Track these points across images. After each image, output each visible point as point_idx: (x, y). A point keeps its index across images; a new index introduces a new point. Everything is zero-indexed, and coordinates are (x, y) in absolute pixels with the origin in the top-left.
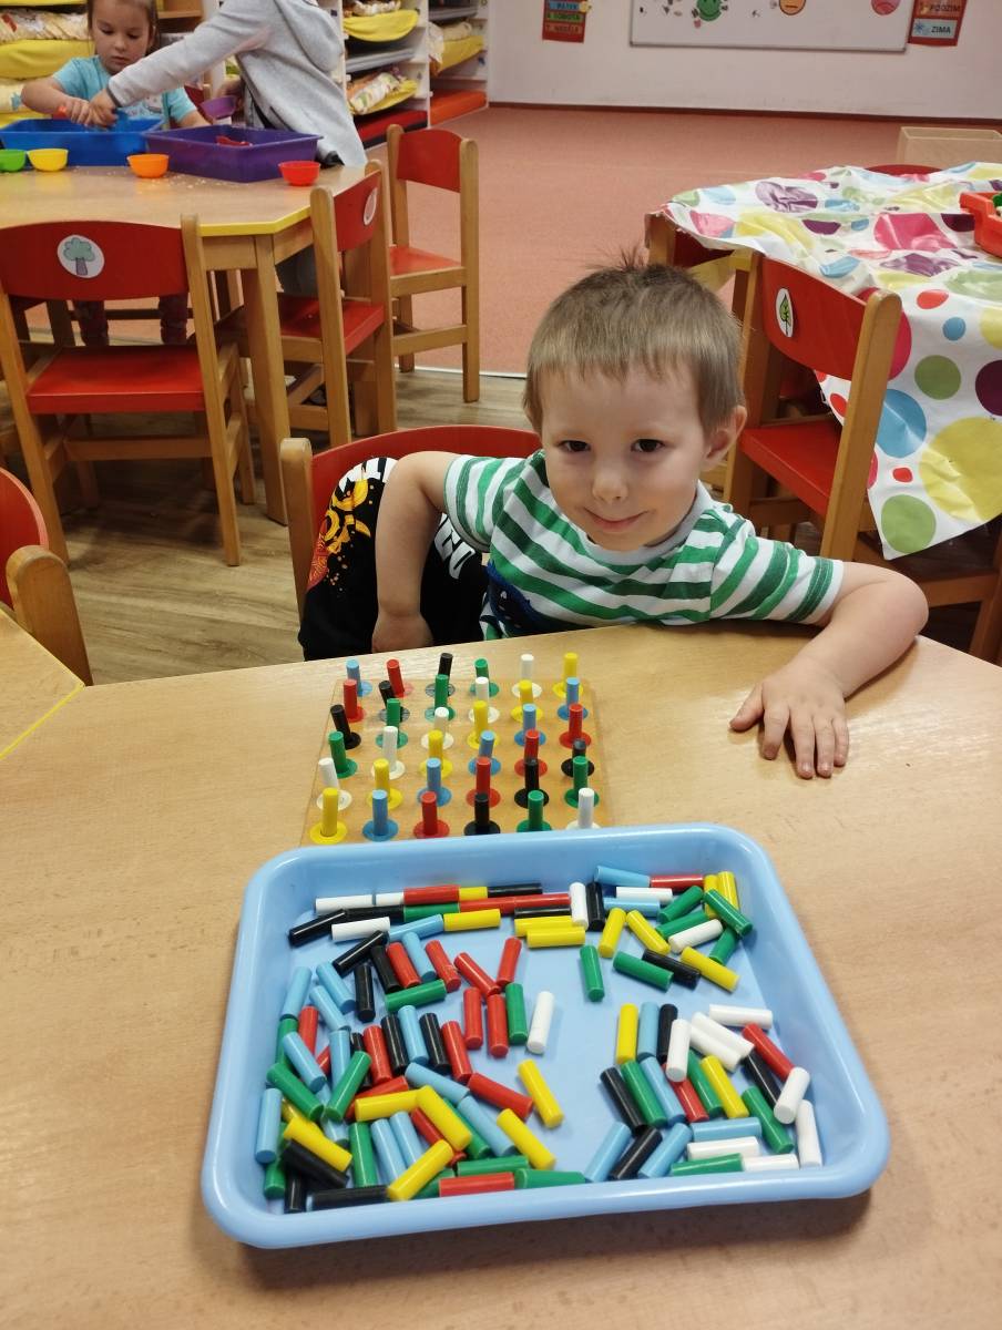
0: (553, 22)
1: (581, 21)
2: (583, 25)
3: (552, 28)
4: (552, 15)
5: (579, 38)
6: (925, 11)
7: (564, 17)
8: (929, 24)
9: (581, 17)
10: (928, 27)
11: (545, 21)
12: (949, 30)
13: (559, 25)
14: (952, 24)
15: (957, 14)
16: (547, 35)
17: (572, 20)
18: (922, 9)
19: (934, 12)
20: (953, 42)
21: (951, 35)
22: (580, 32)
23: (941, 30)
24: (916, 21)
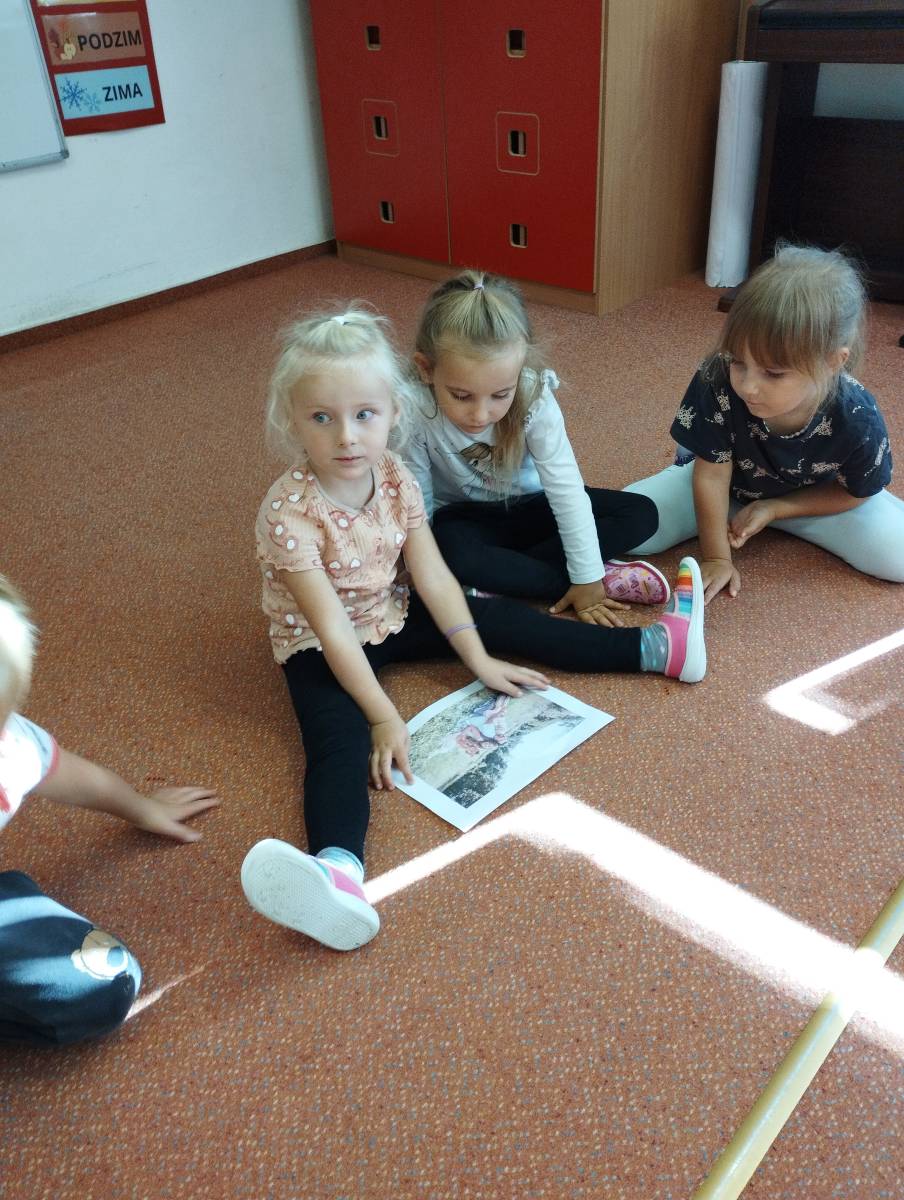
6: (70, 52)
8: (92, 82)
10: (94, 90)
12: (138, 92)
14: (138, 75)
15: (139, 50)
18: (60, 49)
19: (91, 56)
20: (154, 116)
21: (146, 102)
23: (125, 92)
24: (60, 78)
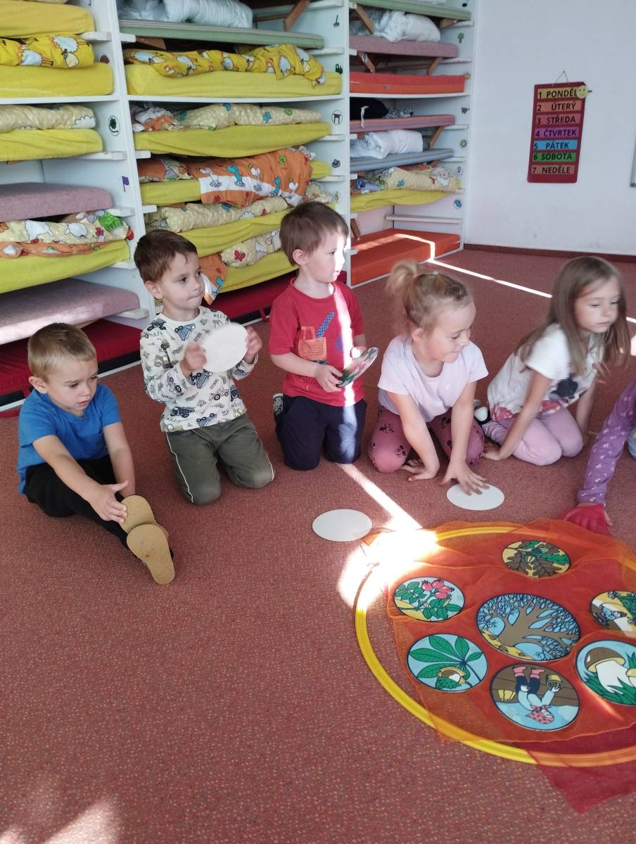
0: (539, 164)
1: (573, 160)
2: (576, 164)
3: (539, 170)
4: (540, 156)
5: (572, 178)
7: (554, 157)
9: (573, 155)
11: (531, 163)
13: (545, 167)
16: (533, 178)
17: (562, 160)
22: (572, 171)
